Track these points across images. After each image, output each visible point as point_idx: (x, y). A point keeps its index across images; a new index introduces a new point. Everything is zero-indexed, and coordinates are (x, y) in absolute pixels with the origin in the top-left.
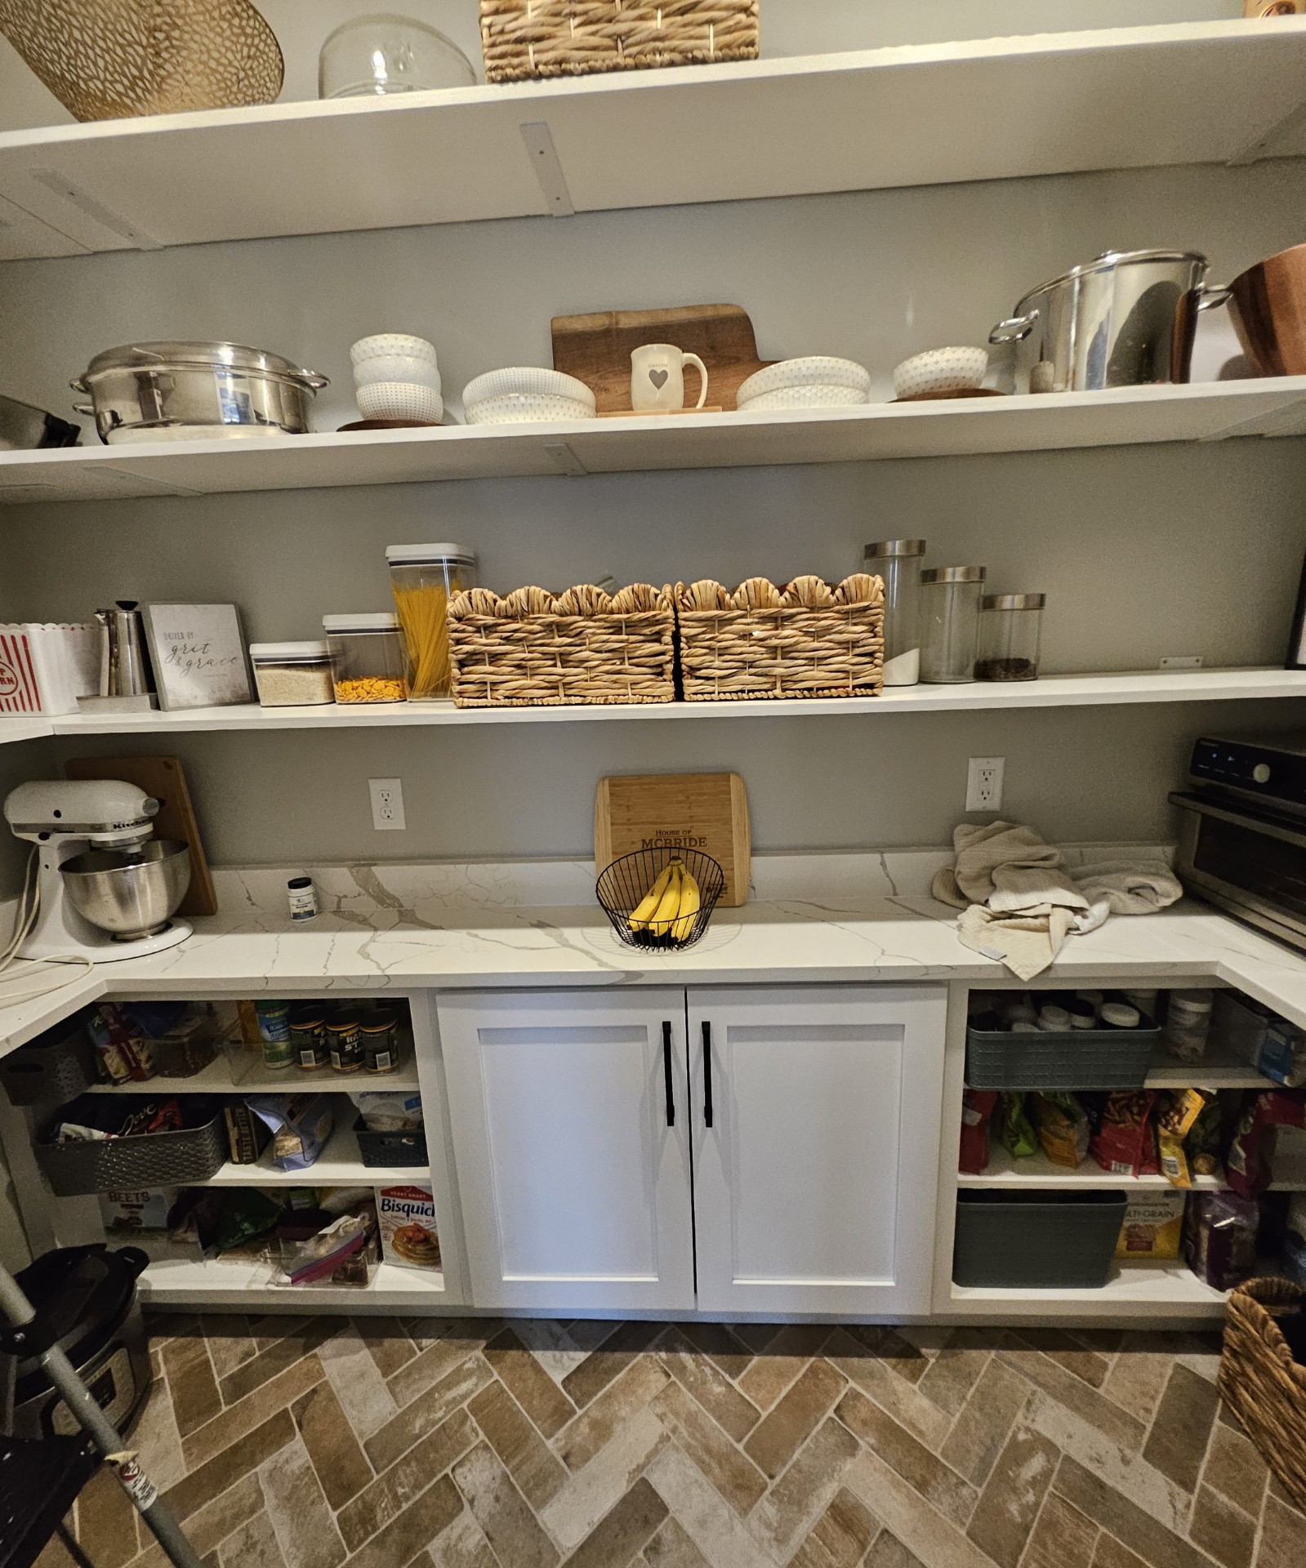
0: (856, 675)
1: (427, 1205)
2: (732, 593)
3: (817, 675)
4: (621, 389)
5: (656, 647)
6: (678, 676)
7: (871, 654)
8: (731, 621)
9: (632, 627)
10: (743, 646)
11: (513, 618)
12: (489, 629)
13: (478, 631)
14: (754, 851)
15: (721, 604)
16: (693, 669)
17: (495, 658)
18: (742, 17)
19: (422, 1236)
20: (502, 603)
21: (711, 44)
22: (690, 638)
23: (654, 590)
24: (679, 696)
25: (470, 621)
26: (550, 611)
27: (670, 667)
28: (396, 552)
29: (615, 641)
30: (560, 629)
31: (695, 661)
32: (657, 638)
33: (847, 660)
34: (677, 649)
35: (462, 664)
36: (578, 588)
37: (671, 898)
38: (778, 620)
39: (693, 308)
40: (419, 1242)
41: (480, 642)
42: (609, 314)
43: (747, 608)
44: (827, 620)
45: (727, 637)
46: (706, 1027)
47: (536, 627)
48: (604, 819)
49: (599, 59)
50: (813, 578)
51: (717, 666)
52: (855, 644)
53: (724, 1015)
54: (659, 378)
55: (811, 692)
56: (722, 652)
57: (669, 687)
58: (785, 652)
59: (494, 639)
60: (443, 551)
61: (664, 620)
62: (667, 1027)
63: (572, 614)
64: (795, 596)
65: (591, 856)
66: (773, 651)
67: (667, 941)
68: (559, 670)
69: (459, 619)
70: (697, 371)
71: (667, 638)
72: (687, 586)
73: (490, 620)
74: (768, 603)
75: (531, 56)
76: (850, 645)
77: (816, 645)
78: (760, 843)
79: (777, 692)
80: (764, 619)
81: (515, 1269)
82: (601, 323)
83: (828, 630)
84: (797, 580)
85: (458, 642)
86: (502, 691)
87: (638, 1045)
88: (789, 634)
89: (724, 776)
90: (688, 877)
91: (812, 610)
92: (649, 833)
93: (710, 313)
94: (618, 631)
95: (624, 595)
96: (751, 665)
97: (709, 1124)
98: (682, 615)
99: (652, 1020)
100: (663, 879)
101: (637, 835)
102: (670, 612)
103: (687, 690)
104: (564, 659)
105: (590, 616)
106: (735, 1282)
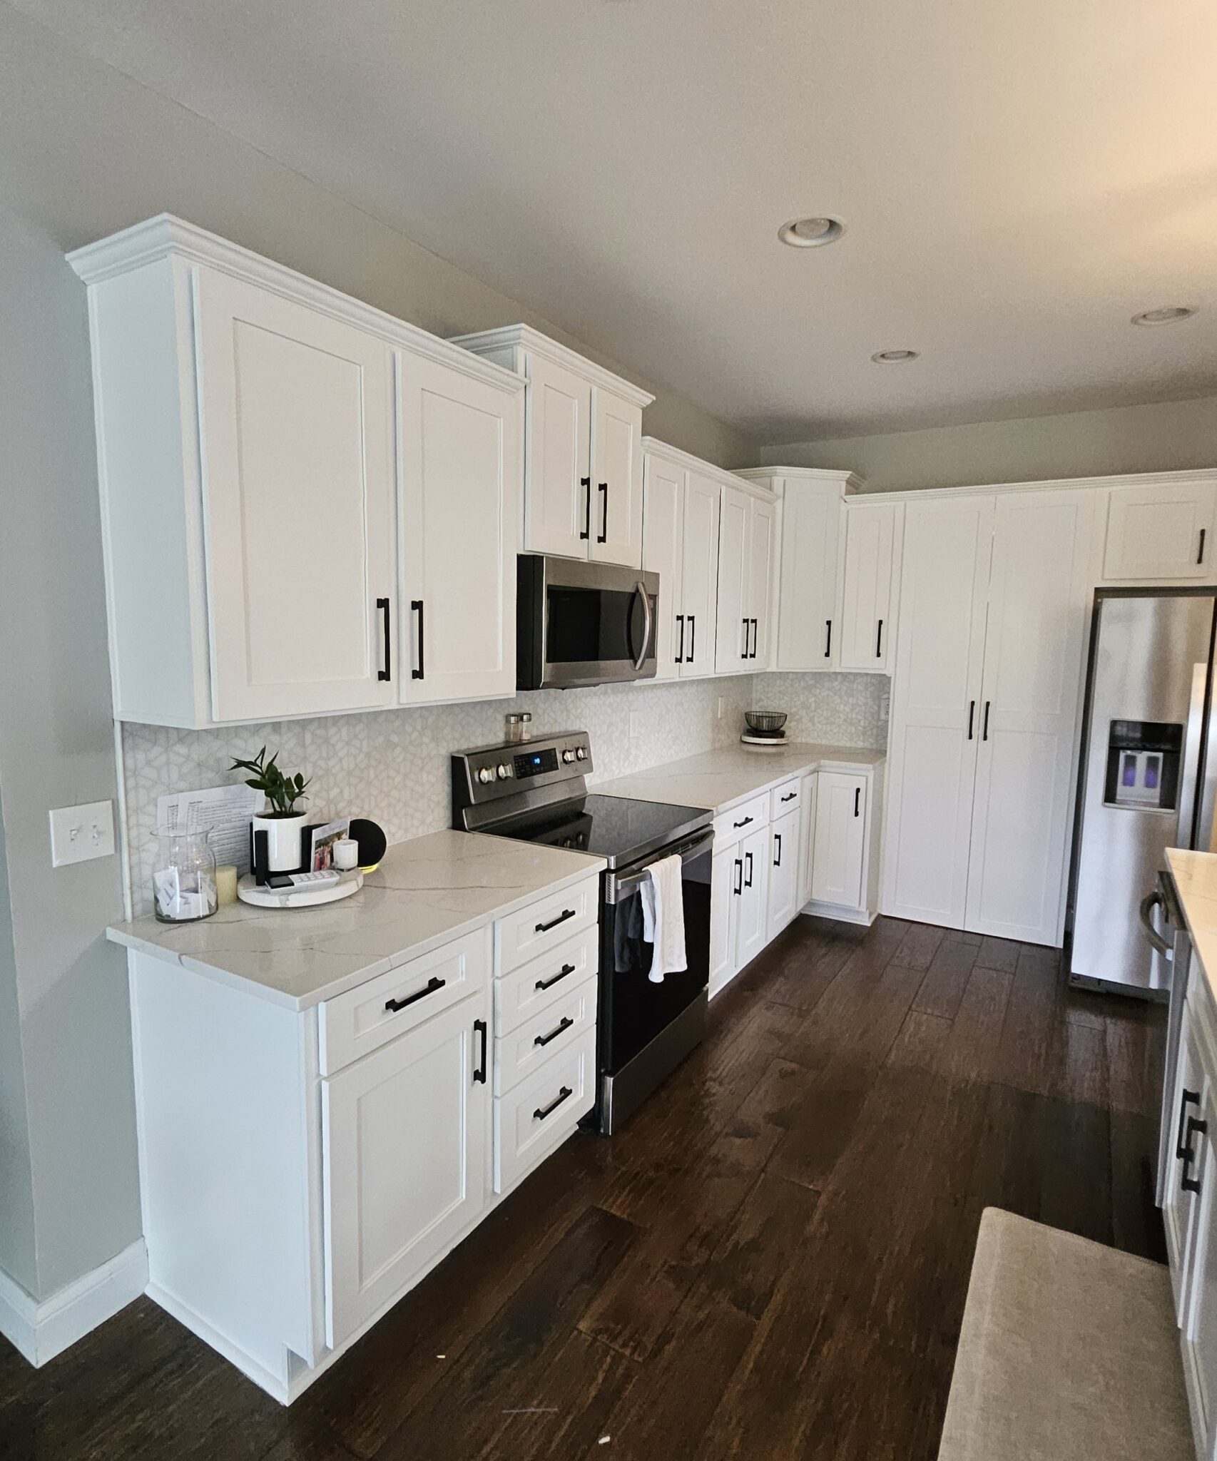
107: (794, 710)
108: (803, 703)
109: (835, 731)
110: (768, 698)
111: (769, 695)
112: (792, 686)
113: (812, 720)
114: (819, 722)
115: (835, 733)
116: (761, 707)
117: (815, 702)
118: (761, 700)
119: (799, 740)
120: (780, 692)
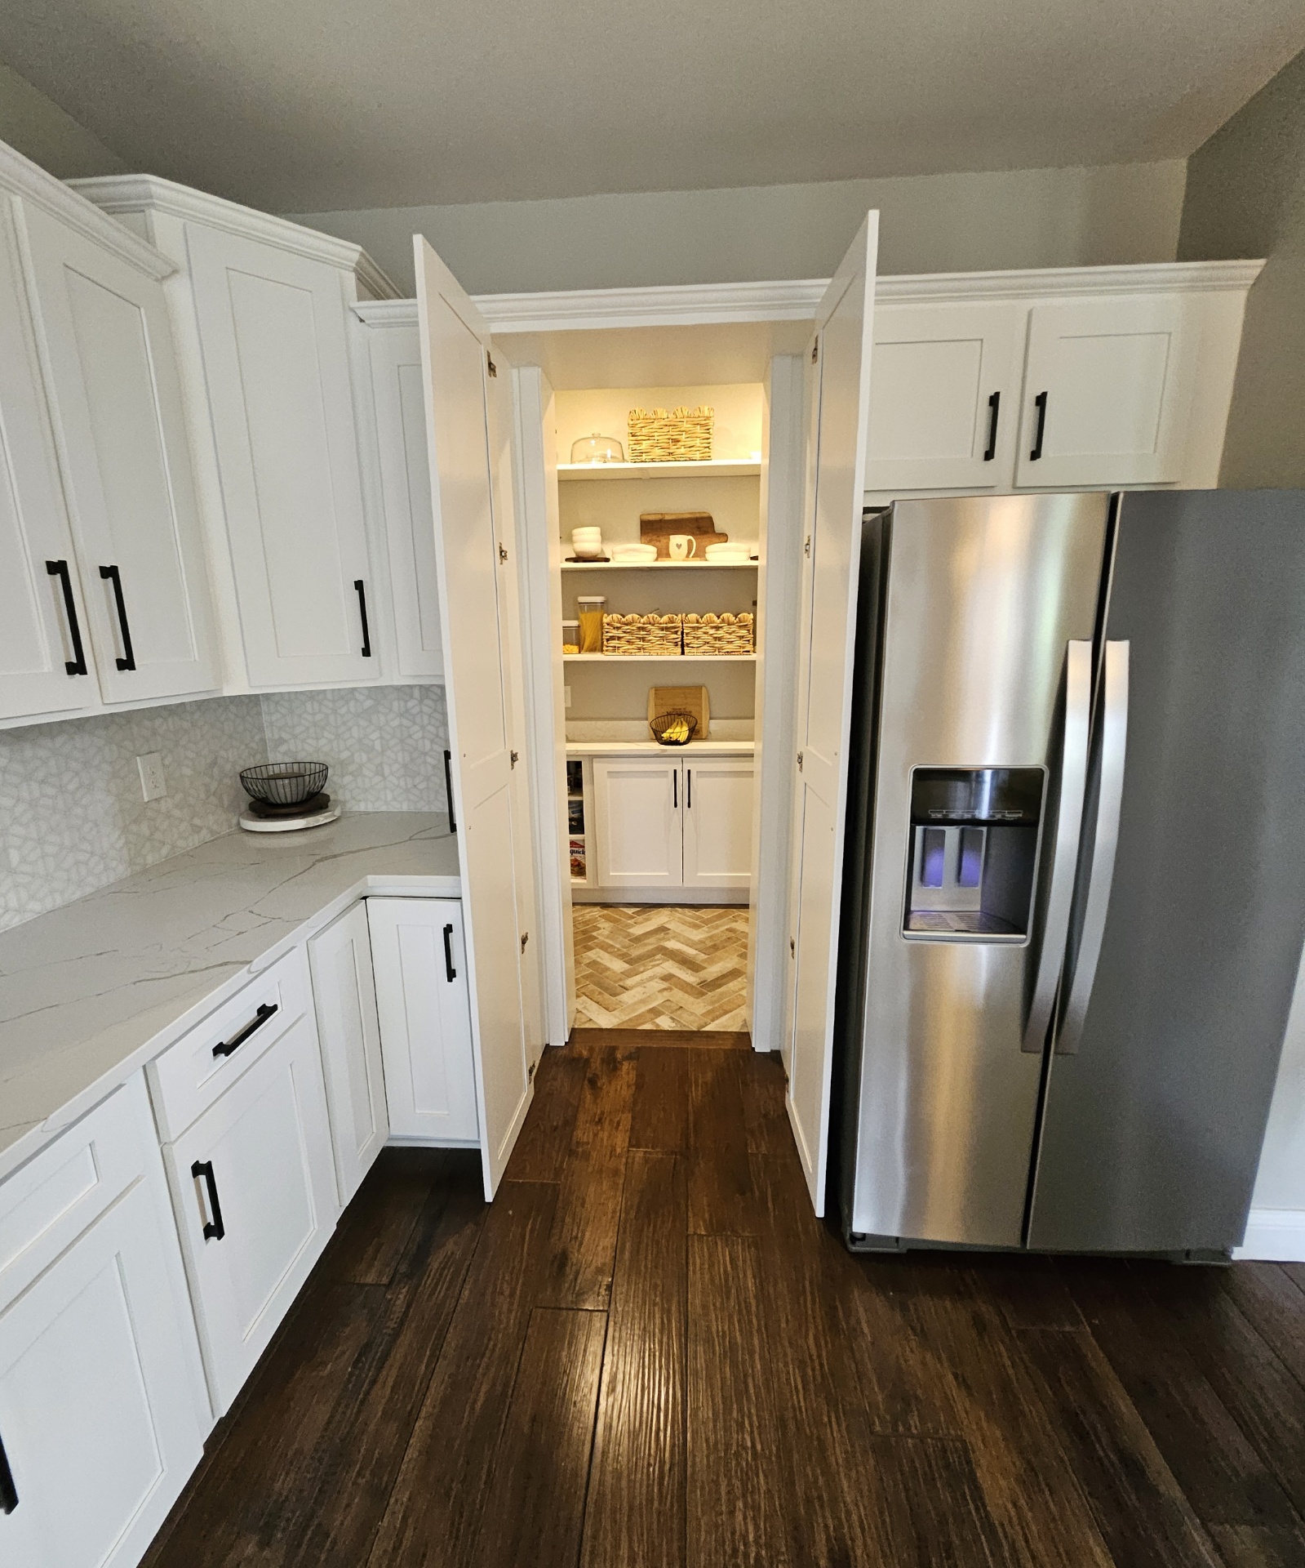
0: (744, 647)
1: (581, 849)
2: (702, 618)
3: (730, 647)
4: (665, 541)
5: (675, 636)
6: (683, 646)
7: (749, 641)
8: (701, 628)
9: (667, 629)
10: (705, 636)
11: (627, 625)
12: (618, 628)
13: (614, 628)
14: (711, 718)
15: (698, 622)
16: (688, 644)
17: (619, 638)
18: (707, 449)
19: (577, 863)
20: (623, 620)
21: (698, 456)
22: (687, 634)
23: (675, 617)
24: (683, 653)
25: (612, 625)
26: (640, 622)
27: (680, 643)
28: (582, 599)
29: (662, 633)
30: (643, 629)
31: (688, 642)
32: (676, 633)
33: (739, 643)
34: (683, 637)
35: (608, 640)
36: (649, 615)
37: (678, 729)
38: (717, 628)
39: (692, 513)
40: (576, 866)
41: (615, 633)
42: (662, 514)
43: (708, 623)
44: (734, 628)
45: (699, 633)
46: (689, 771)
47: (634, 628)
48: (652, 704)
49: (663, 458)
50: (729, 614)
51: (695, 643)
52: (743, 637)
53: (695, 766)
54: (679, 546)
55: (728, 653)
56: (698, 638)
57: (680, 650)
58: (720, 639)
59: (620, 631)
60: (599, 599)
61: (679, 627)
62: (675, 771)
63: (647, 624)
64: (723, 621)
65: (647, 719)
66: (715, 638)
67: (677, 743)
68: (642, 643)
69: (608, 624)
70: (692, 543)
71: (679, 633)
72: (686, 616)
73: (619, 625)
74: (714, 622)
75: (644, 457)
76: (741, 637)
77: (730, 637)
78: (714, 715)
79: (717, 653)
80: (712, 628)
81: (614, 871)
82: (659, 517)
83: (734, 632)
84: (723, 615)
85: (607, 632)
86: (621, 650)
87: (665, 779)
88: (720, 633)
89: (700, 687)
90: (684, 723)
91: (729, 625)
92: (670, 710)
93: (698, 515)
94: (663, 630)
95: (665, 618)
96: (708, 643)
97: (689, 806)
98: (684, 625)
99: (670, 768)
100: (675, 724)
101: (664, 710)
102: (681, 625)
103: (686, 651)
104: (643, 639)
105: (653, 625)
106: (699, 874)
107: (345, 755)
108: (360, 740)
109: (422, 786)
110: (295, 737)
111: (298, 730)
112: (335, 712)
113: (379, 771)
114: (392, 773)
115: (421, 791)
116: (285, 753)
117: (381, 738)
118: (282, 741)
119: (362, 807)
120: (315, 724)
